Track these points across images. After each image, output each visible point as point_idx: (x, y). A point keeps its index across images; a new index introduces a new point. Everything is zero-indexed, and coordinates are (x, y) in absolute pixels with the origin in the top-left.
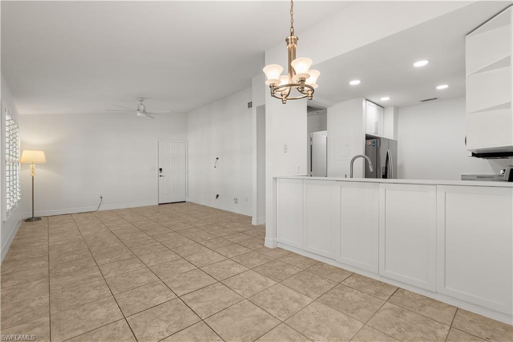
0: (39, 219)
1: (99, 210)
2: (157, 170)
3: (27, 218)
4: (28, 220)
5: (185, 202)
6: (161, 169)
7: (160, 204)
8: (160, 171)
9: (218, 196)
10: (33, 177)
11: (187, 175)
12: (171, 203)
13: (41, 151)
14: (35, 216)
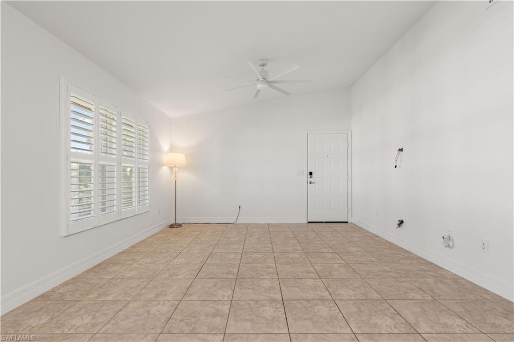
0: (180, 225)
1: (237, 223)
2: (306, 174)
3: (170, 224)
4: (172, 226)
5: (347, 222)
6: (311, 174)
7: (309, 222)
8: (309, 176)
9: (402, 222)
10: (176, 181)
11: (350, 181)
12: (324, 222)
13: (182, 153)
14: (177, 223)
